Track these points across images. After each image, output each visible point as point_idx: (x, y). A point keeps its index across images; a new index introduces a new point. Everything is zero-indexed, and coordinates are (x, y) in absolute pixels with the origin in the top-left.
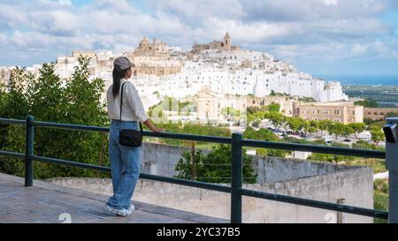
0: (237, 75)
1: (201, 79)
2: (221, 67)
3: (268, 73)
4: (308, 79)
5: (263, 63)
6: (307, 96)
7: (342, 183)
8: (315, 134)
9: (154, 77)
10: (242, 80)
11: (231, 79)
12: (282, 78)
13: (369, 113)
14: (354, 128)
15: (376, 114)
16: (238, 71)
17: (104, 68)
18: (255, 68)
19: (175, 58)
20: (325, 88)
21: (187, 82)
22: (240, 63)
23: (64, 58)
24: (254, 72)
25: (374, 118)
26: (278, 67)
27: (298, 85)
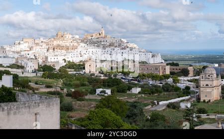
0: (106, 50)
1: (88, 52)
2: (99, 46)
3: (123, 49)
4: (143, 52)
5: (121, 44)
6: (143, 61)
7: (39, 106)
8: (145, 80)
9: (64, 51)
10: (109, 52)
11: (104, 52)
12: (130, 51)
13: (174, 69)
14: (164, 77)
15: (177, 69)
16: (107, 48)
17: (38, 47)
18: (116, 46)
19: (75, 41)
20: (152, 57)
21: (80, 54)
22: (108, 44)
23: (18, 42)
24: (115, 49)
25: (176, 71)
26: (128, 46)
27: (138, 55)
